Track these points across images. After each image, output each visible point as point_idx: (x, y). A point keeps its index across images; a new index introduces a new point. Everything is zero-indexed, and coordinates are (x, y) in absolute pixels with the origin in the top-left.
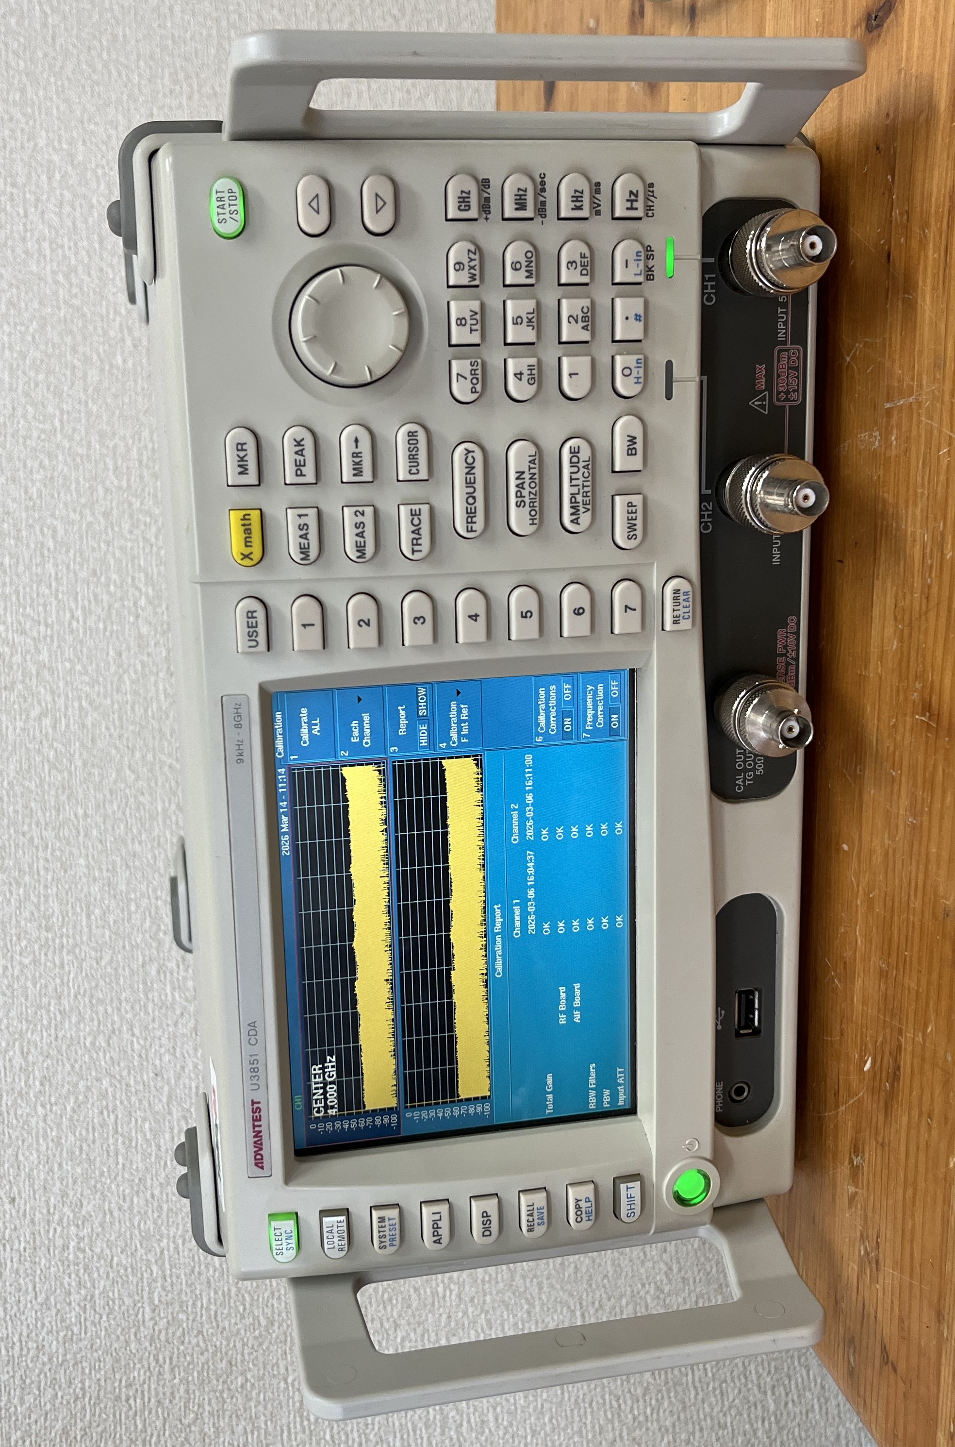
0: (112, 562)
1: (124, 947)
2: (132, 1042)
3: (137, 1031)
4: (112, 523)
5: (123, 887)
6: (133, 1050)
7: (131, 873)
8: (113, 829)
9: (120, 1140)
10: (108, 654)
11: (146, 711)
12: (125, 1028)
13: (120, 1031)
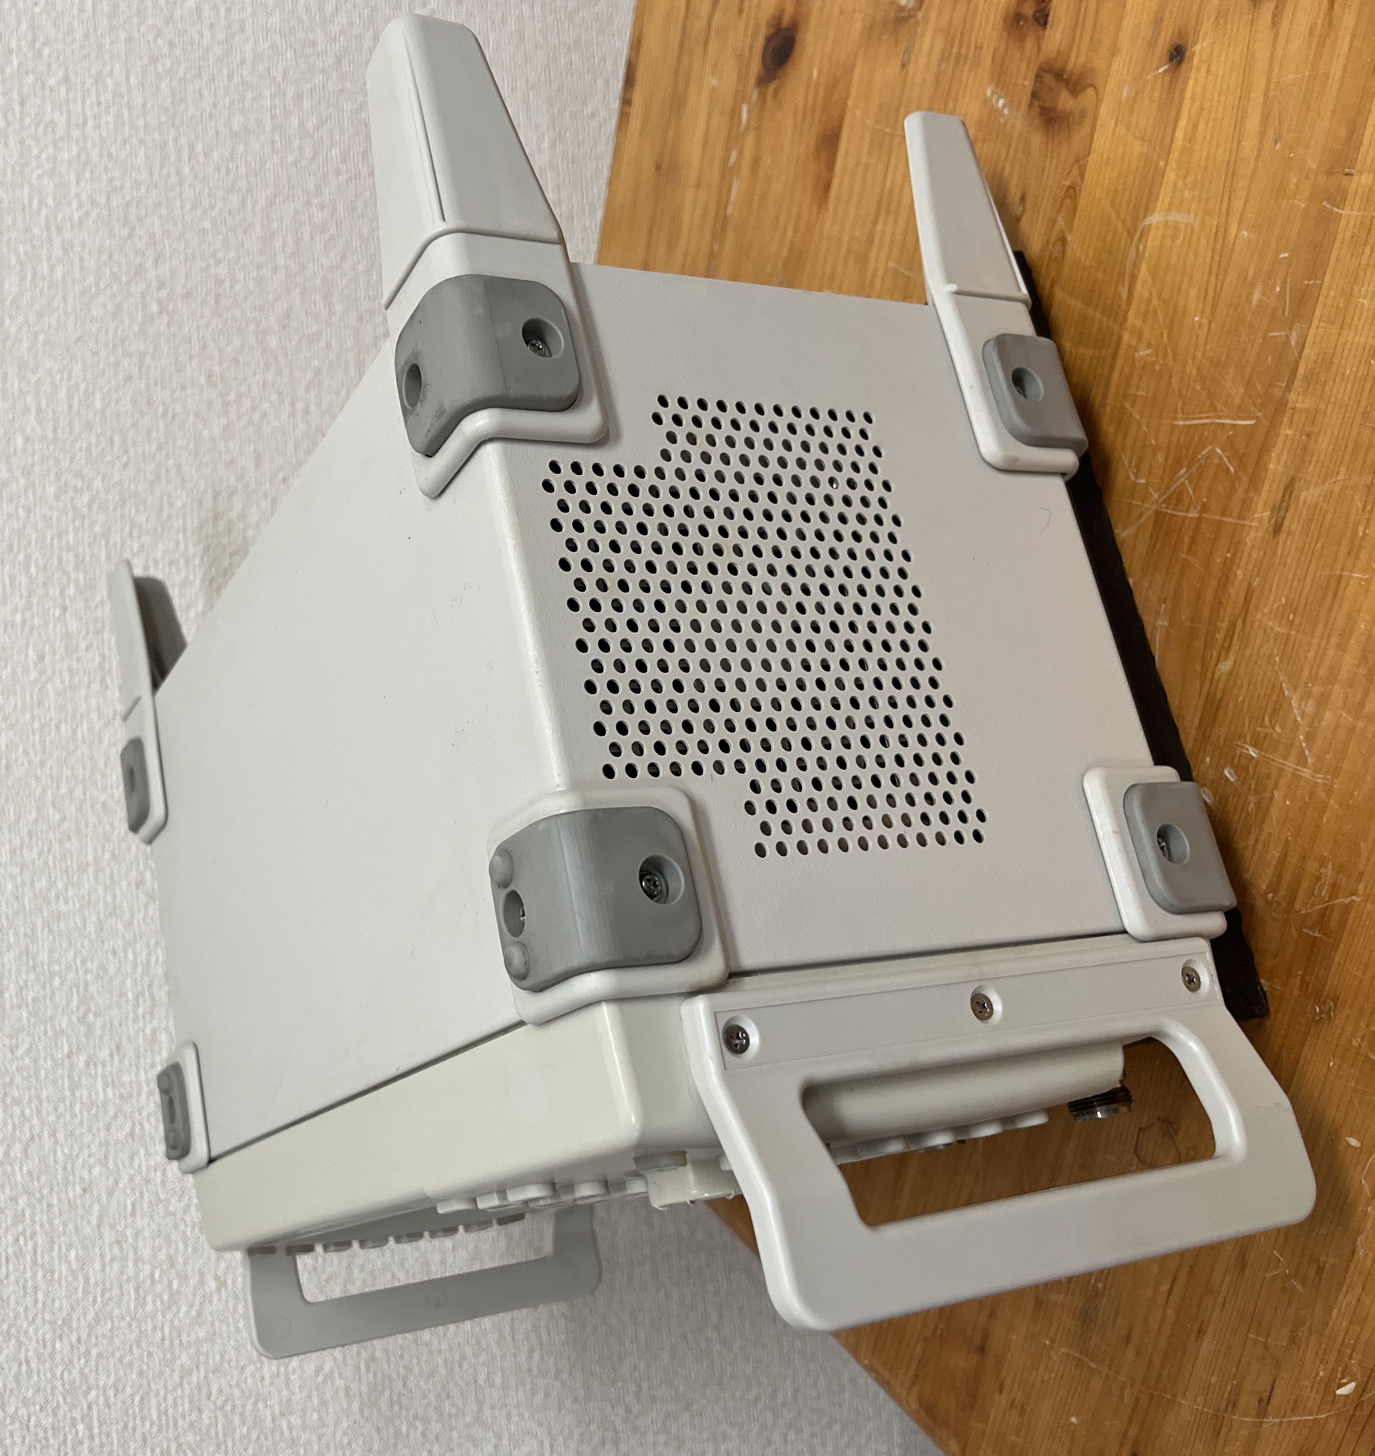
0: (34, 536)
1: (45, 1032)
2: (55, 1152)
3: (61, 1137)
4: (33, 482)
5: (44, 957)
6: (56, 1162)
7: (55, 939)
8: (33, 883)
9: (40, 1274)
10: (27, 655)
11: (74, 731)
12: (46, 1134)
13: (40, 1138)
